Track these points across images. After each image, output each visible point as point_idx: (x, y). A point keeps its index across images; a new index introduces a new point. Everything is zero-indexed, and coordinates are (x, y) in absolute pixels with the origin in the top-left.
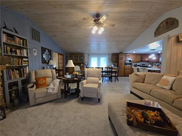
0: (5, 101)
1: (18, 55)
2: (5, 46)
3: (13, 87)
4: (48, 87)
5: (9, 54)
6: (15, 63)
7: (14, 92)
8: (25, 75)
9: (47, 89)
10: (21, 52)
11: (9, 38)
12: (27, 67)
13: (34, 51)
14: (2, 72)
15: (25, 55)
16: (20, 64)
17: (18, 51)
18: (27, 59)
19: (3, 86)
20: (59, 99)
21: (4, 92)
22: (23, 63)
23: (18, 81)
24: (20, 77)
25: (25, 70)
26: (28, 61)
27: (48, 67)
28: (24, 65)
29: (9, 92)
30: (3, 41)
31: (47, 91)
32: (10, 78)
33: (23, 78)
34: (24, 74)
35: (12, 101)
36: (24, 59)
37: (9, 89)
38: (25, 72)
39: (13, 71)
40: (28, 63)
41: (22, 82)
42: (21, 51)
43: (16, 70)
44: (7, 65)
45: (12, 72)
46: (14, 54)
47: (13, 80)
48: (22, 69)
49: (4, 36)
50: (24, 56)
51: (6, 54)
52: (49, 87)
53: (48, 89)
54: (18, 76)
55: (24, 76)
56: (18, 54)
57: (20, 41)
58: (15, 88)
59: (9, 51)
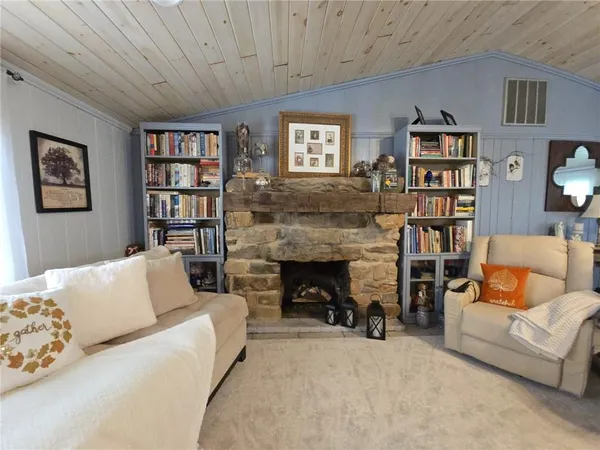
0: (400, 302)
1: (445, 187)
2: (414, 168)
3: (423, 274)
4: (518, 313)
5: (423, 186)
6: (435, 209)
7: (424, 287)
8: (457, 247)
9: (512, 318)
10: (454, 177)
11: (425, 144)
12: (470, 223)
13: (511, 165)
14: (402, 231)
15: (467, 184)
16: (447, 213)
17: (446, 175)
18: (472, 198)
19: (399, 263)
20: (569, 394)
21: (400, 279)
22: (457, 208)
23: (434, 261)
24: (442, 251)
25: (459, 231)
26: (473, 204)
27: (580, 227)
28: (457, 215)
29: (411, 283)
30: (410, 155)
31: (508, 329)
32: (417, 248)
33: (451, 256)
34: (454, 244)
35: (414, 308)
36: (462, 198)
37: (411, 276)
38: (458, 237)
39: (426, 230)
40: (472, 208)
41: (446, 267)
42: (453, 172)
43: (434, 228)
44: (414, 215)
45: (422, 233)
46: (434, 186)
47: (424, 256)
48: (451, 228)
49: (414, 143)
50: (462, 187)
51: (414, 188)
52: (524, 313)
53: (517, 322)
54: (437, 247)
55: (454, 250)
56: (447, 184)
57: (456, 143)
58: (426, 277)
59: (422, 179)
